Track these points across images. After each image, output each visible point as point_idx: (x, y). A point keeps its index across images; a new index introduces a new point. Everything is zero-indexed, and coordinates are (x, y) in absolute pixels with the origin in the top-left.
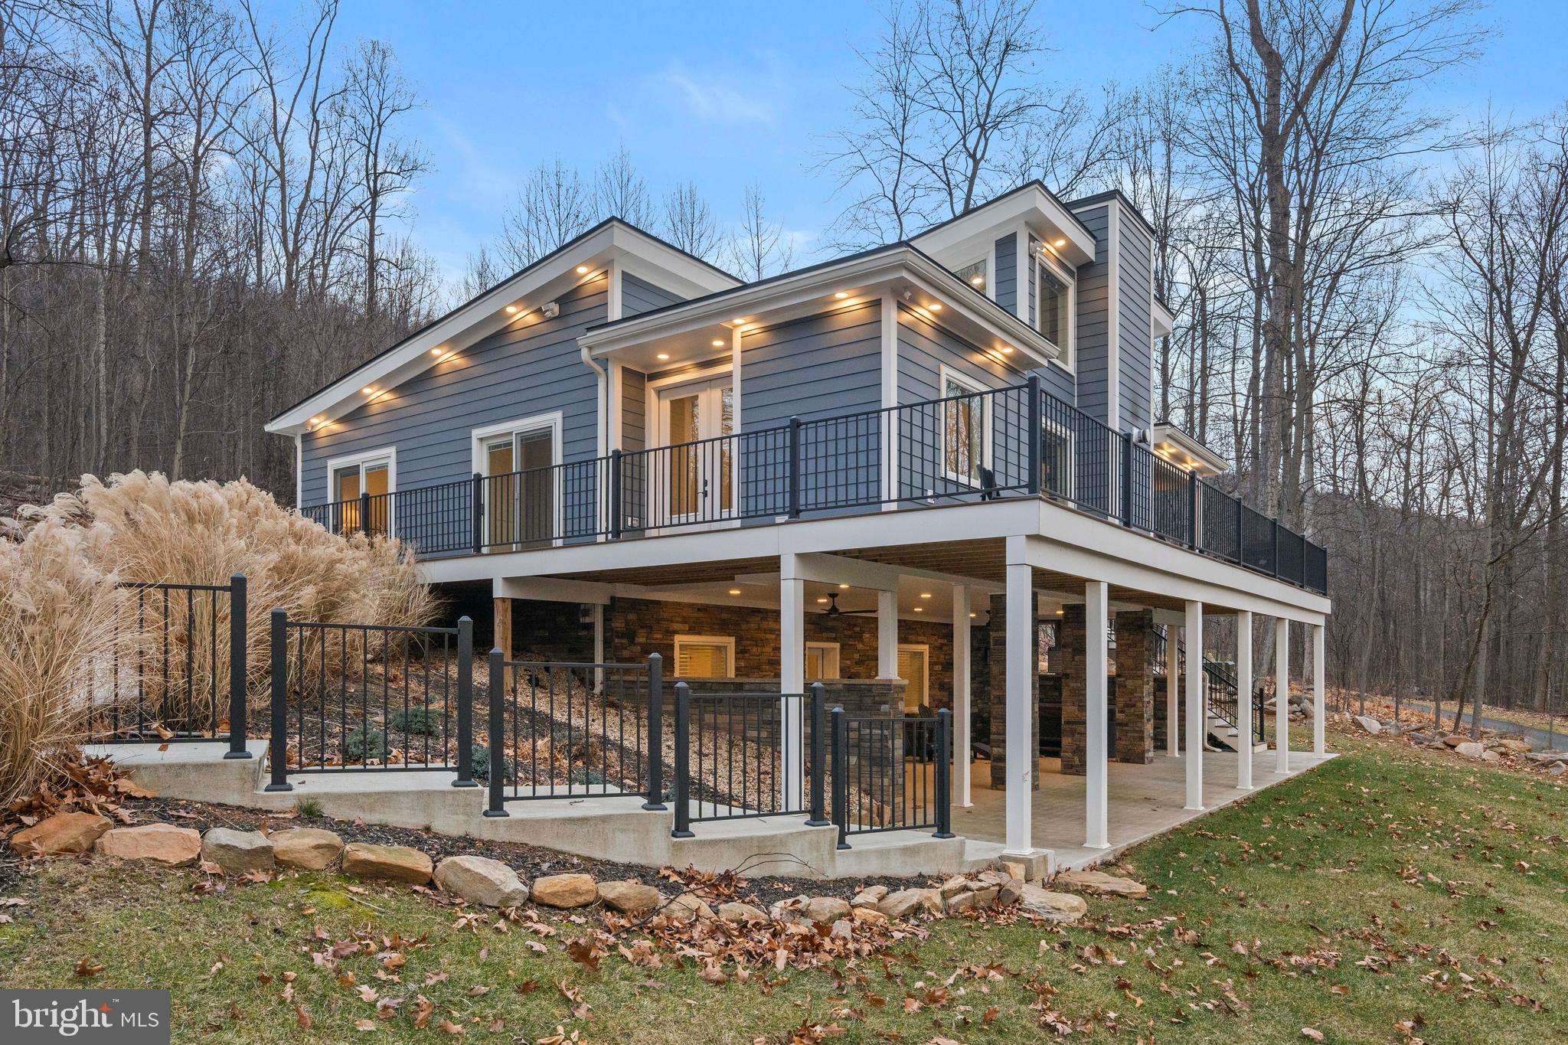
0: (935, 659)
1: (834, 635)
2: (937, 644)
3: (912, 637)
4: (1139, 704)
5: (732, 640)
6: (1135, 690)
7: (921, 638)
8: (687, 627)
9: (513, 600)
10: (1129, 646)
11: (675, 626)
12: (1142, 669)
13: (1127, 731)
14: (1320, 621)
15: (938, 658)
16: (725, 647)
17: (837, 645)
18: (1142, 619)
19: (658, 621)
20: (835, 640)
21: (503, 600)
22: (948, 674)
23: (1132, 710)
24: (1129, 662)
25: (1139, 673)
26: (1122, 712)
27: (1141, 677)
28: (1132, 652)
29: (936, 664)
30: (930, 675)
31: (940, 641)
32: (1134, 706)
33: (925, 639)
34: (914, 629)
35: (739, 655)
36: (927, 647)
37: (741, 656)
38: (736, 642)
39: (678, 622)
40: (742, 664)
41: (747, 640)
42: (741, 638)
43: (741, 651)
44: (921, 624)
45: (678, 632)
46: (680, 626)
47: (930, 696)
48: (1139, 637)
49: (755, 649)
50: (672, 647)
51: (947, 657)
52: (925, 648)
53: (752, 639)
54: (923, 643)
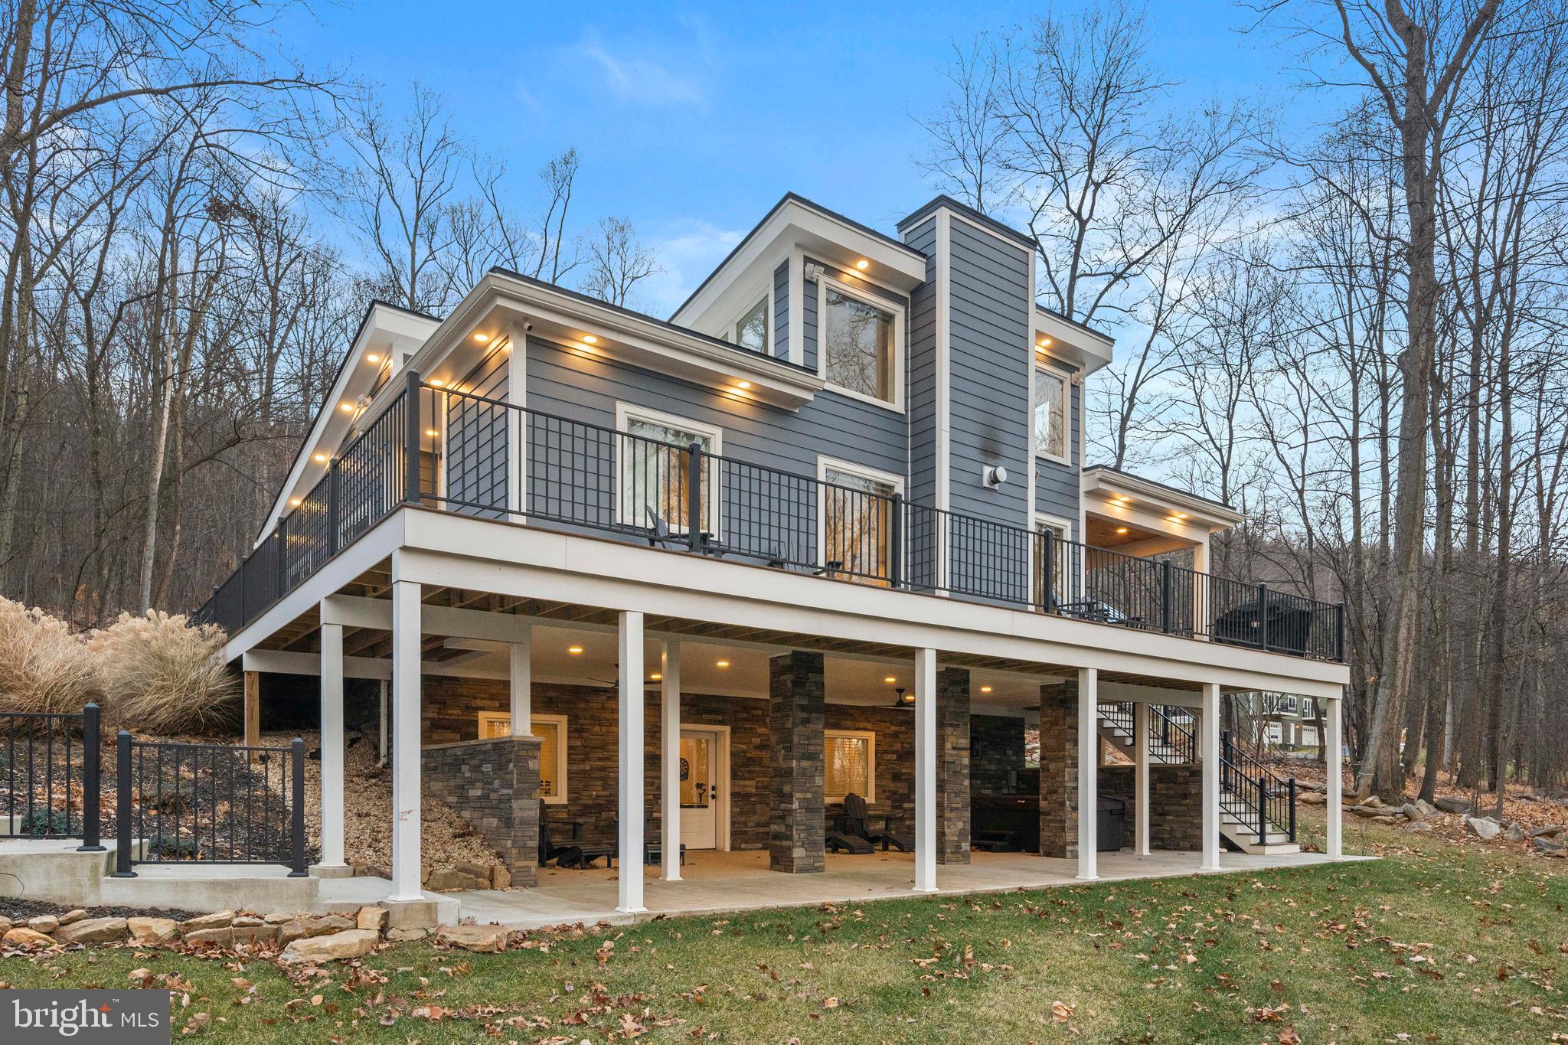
1: (720, 718)
3: (850, 724)
4: (1061, 790)
5: (564, 719)
6: (1057, 774)
8: (497, 704)
9: (261, 674)
10: (1052, 724)
11: (479, 703)
12: (1064, 749)
13: (1050, 821)
14: (1337, 694)
15: (891, 747)
16: (555, 726)
17: (727, 729)
18: (1064, 692)
19: (455, 696)
20: (721, 723)
21: (249, 673)
22: (907, 764)
23: (1054, 797)
24: (1052, 742)
25: (1061, 754)
26: (1045, 799)
27: (1063, 758)
28: (1054, 731)
29: (886, 752)
30: (879, 765)
31: (893, 728)
32: (1056, 792)
33: (869, 726)
34: (852, 715)
35: (573, 735)
36: (873, 734)
37: (577, 735)
38: (569, 720)
39: (483, 699)
40: (579, 743)
41: (586, 719)
42: (577, 717)
43: (576, 731)
44: (863, 709)
45: (483, 709)
46: (487, 703)
47: (877, 786)
48: (1061, 713)
49: (597, 729)
50: (475, 723)
51: (906, 745)
52: (871, 736)
53: (593, 718)
54: (865, 729)
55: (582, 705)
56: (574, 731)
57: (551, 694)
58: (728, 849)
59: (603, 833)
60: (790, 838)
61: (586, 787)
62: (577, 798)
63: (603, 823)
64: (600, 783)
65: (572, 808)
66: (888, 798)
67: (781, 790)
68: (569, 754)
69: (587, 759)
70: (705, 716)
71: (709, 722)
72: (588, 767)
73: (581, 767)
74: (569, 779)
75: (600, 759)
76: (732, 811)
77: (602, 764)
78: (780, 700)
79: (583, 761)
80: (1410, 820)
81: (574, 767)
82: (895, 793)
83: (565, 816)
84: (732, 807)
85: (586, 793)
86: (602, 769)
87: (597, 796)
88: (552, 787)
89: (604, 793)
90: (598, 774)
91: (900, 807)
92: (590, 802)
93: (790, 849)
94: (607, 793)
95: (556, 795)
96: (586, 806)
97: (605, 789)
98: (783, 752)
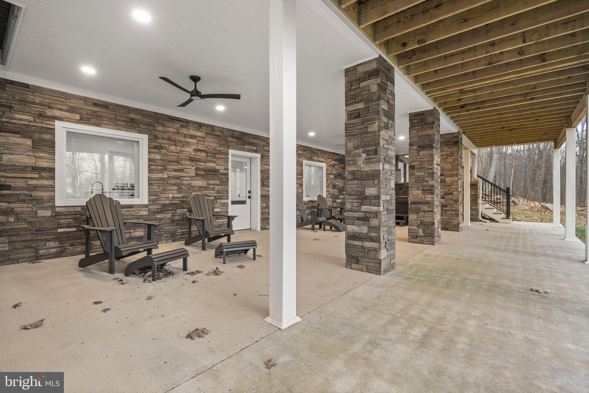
0: (329, 172)
1: (255, 148)
2: (331, 163)
3: (316, 158)
4: (455, 193)
6: (452, 184)
7: (321, 159)
8: (77, 116)
10: (448, 155)
11: (57, 114)
12: (458, 170)
13: (446, 210)
15: (332, 171)
16: (137, 142)
17: (259, 156)
19: (24, 102)
20: (256, 151)
23: (450, 197)
24: (448, 166)
25: (455, 172)
27: (457, 175)
28: (450, 159)
29: (330, 174)
30: (327, 180)
31: (333, 162)
32: (452, 194)
33: (324, 160)
34: (317, 153)
35: (153, 150)
36: (325, 164)
37: (156, 151)
38: (149, 139)
39: (61, 109)
40: (158, 157)
41: (163, 139)
42: (156, 137)
43: (156, 147)
44: (322, 151)
45: (61, 119)
46: (68, 115)
47: (327, 191)
48: (455, 149)
49: (173, 148)
50: (52, 131)
51: (337, 171)
52: (324, 165)
53: (169, 139)
54: (322, 162)
55: (160, 128)
56: (154, 147)
57: (132, 116)
58: (259, 229)
59: (177, 225)
60: (377, 240)
61: (164, 191)
62: (157, 200)
63: (177, 218)
64: (176, 188)
65: (151, 207)
66: (331, 197)
67: (363, 192)
68: (149, 165)
69: (165, 169)
70: (246, 147)
71: (249, 151)
72: (165, 176)
73: (160, 175)
74: (150, 184)
75: (175, 170)
76: (261, 206)
77: (177, 174)
78: (361, 106)
79: (162, 171)
80: (515, 205)
81: (154, 176)
82: (333, 194)
83: (146, 213)
84: (261, 204)
85: (164, 195)
86: (178, 178)
87: (173, 198)
88: (135, 192)
89: (178, 195)
90: (174, 181)
91: (335, 202)
92: (167, 202)
93: (377, 250)
94: (181, 195)
95: (139, 197)
96: (164, 205)
97: (180, 192)
98: (364, 156)
